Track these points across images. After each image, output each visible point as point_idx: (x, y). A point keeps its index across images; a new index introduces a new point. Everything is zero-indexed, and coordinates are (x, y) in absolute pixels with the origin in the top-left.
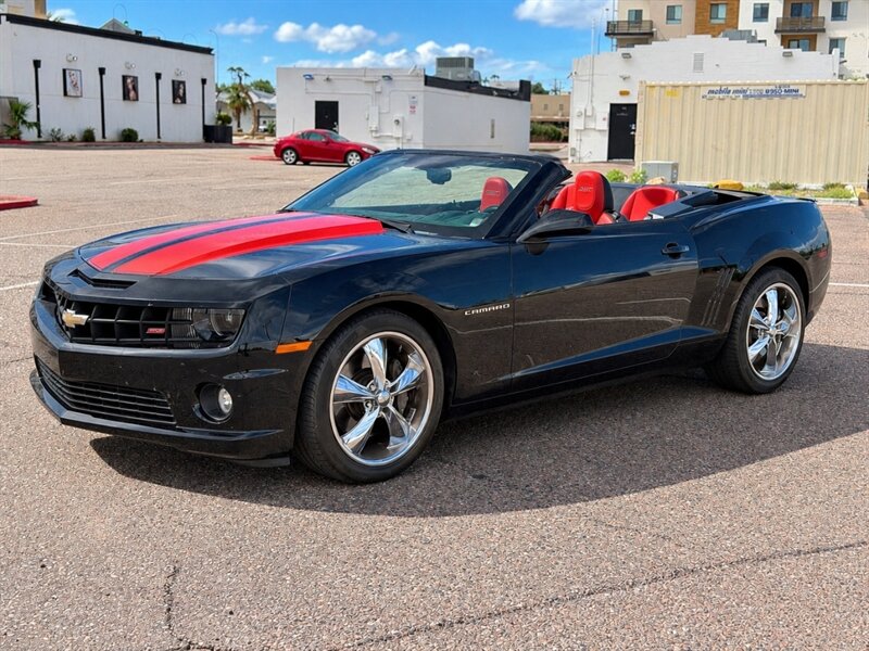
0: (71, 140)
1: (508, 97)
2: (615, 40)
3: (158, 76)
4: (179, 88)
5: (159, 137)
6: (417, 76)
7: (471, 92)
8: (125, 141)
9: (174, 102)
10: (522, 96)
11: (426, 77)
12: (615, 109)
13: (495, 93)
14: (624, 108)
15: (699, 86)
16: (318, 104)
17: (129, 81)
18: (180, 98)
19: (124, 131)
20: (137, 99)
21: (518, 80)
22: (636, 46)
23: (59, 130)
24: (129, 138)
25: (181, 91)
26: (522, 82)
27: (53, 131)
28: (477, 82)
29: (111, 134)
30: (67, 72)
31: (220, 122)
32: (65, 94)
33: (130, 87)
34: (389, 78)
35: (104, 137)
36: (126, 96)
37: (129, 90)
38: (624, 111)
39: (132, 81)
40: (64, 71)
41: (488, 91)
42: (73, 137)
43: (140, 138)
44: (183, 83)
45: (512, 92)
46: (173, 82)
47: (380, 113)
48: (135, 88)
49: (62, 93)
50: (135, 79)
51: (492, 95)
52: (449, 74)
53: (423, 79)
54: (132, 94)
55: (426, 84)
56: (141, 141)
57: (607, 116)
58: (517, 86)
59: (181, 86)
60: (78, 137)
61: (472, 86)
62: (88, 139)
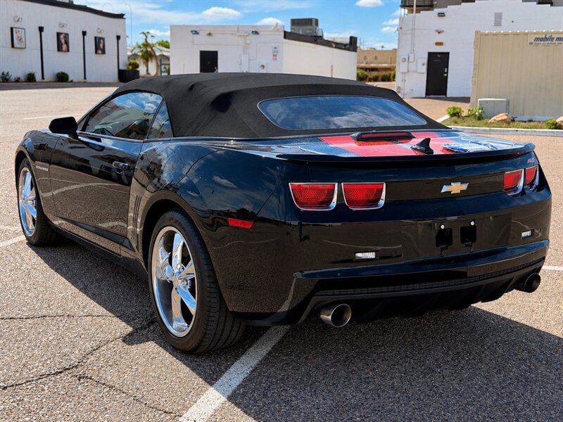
0: (18, 80)
1: (341, 49)
2: (406, 11)
3: (84, 33)
4: (100, 42)
5: (85, 78)
6: (278, 30)
7: (317, 44)
8: (59, 81)
9: (96, 52)
10: (352, 48)
11: (285, 32)
12: (431, 56)
13: (334, 45)
14: (439, 56)
15: (527, 34)
16: (202, 53)
17: (62, 37)
18: (101, 50)
19: (58, 74)
20: (68, 50)
21: (349, 37)
22: (449, 7)
23: (8, 73)
24: (62, 79)
25: (101, 45)
26: (351, 38)
27: (3, 74)
28: (320, 37)
29: (49, 76)
30: (14, 29)
31: (130, 67)
32: (13, 46)
33: (63, 41)
34: (256, 33)
35: (43, 78)
36: (59, 49)
37: (62, 43)
38: (438, 58)
39: (65, 37)
40: (12, 29)
41: (329, 44)
42: (19, 78)
43: (70, 80)
44: (103, 39)
45: (345, 45)
46: (96, 38)
47: (249, 60)
48: (67, 43)
49: (10, 46)
50: (66, 36)
51: (332, 47)
52: (301, 31)
53: (283, 34)
54: (64, 47)
55: (285, 38)
56: (72, 81)
57: (425, 61)
58: (347, 41)
59: (102, 41)
60: (22, 78)
61: (317, 40)
62: (30, 80)
